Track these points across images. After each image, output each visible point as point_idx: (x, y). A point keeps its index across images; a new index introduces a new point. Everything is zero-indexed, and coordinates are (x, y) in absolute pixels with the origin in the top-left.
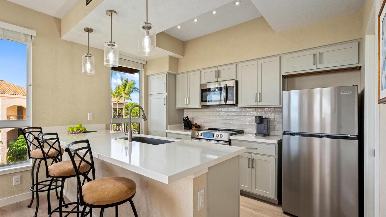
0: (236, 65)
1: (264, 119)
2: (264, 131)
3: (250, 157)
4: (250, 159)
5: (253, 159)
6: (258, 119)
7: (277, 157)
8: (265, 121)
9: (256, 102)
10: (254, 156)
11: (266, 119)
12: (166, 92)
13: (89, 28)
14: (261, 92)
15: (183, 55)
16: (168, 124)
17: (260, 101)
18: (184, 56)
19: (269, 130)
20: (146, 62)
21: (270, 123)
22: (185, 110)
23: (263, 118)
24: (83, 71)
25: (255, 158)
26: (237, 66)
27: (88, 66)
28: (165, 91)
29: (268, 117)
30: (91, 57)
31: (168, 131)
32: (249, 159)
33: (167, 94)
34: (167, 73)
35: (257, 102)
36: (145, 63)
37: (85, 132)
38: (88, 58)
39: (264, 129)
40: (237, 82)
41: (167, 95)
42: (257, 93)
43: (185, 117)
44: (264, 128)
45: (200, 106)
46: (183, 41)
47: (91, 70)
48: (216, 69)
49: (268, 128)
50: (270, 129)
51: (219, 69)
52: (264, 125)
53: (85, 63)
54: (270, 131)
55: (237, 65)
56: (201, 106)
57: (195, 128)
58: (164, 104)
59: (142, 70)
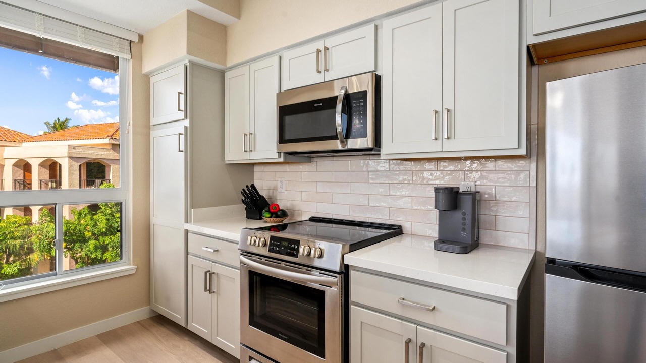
0: (376, 27)
1: (462, 196)
2: (464, 234)
3: (413, 338)
4: (410, 345)
5: (423, 345)
6: (442, 197)
7: (513, 350)
8: (467, 203)
9: (436, 139)
10: (425, 335)
11: (470, 197)
12: (186, 117)
14: (451, 108)
15: (238, 16)
16: (192, 207)
17: (448, 138)
18: (240, 19)
19: (478, 228)
20: (141, 38)
21: (482, 206)
22: (257, 169)
23: (461, 190)
25: (428, 343)
26: (379, 31)
28: (183, 113)
29: (473, 190)
31: (191, 227)
32: (409, 342)
33: (187, 123)
34: (188, 64)
35: (439, 142)
36: (135, 39)
39: (464, 229)
40: (378, 80)
41: (188, 125)
42: (439, 109)
43: (247, 186)
44: (464, 224)
45: (280, 157)
48: (320, 45)
49: (476, 223)
50: (482, 226)
51: (329, 42)
52: (464, 214)
54: (482, 232)
55: (379, 27)
56: (282, 155)
57: (271, 217)
58: (180, 151)
59: (123, 56)
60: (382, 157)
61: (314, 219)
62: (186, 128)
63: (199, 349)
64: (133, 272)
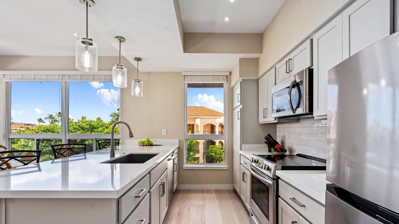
0: (312, 40)
3: (297, 221)
12: (241, 104)
13: (137, 58)
15: (261, 52)
16: (243, 144)
18: (262, 54)
20: (230, 73)
24: (132, 94)
27: (137, 90)
28: (240, 102)
30: (140, 82)
31: (242, 152)
33: (241, 107)
34: (242, 81)
36: (228, 74)
37: (151, 145)
38: (137, 83)
40: (311, 72)
43: (267, 135)
45: (276, 120)
46: (259, 34)
47: (140, 93)
48: (287, 59)
51: (292, 55)
53: (135, 87)
57: (274, 151)
58: (238, 119)
59: (225, 82)
60: (315, 118)
61: (299, 155)
62: (241, 109)
63: (242, 206)
64: (227, 169)
